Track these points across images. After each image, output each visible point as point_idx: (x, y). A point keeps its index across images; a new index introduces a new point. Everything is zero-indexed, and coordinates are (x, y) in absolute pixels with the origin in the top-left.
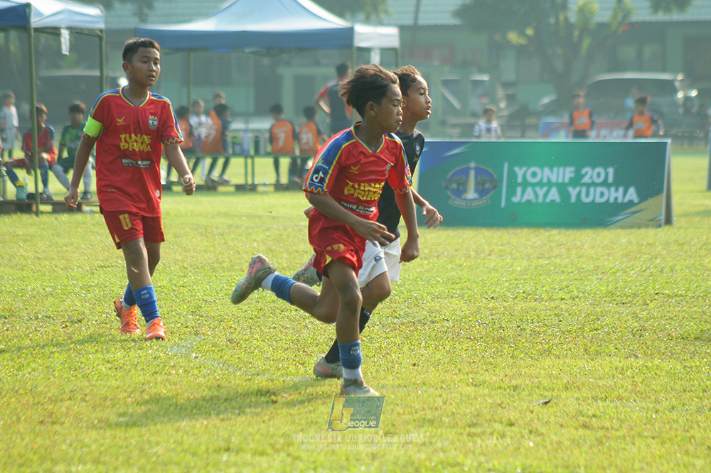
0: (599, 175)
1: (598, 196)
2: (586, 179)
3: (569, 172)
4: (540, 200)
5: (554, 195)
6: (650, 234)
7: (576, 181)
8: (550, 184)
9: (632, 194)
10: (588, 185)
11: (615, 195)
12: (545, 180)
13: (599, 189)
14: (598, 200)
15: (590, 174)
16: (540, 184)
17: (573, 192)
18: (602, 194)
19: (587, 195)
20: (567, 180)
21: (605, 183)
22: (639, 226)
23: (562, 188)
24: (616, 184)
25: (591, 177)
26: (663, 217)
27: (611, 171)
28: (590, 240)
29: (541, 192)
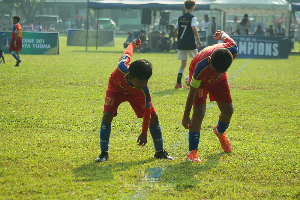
0: (41, 41)
1: (40, 46)
2: (37, 42)
3: (33, 40)
4: (26, 47)
5: (29, 46)
6: (54, 57)
7: (35, 43)
8: (28, 43)
9: (49, 46)
10: (38, 44)
11: (45, 46)
12: (27, 42)
13: (40, 45)
14: (40, 48)
15: (38, 41)
16: (26, 43)
17: (34, 45)
18: (41, 46)
19: (38, 46)
20: (32, 42)
21: (42, 43)
22: (51, 54)
23: (31, 44)
24: (45, 44)
25: (39, 42)
26: (57, 53)
27: (44, 40)
28: (39, 58)
29: (26, 45)
